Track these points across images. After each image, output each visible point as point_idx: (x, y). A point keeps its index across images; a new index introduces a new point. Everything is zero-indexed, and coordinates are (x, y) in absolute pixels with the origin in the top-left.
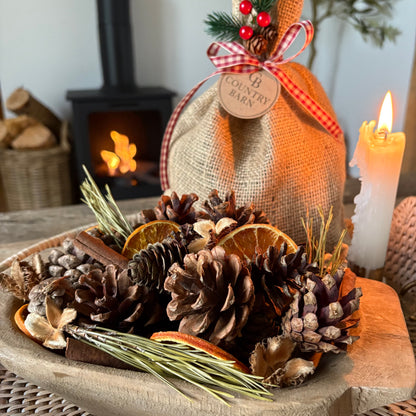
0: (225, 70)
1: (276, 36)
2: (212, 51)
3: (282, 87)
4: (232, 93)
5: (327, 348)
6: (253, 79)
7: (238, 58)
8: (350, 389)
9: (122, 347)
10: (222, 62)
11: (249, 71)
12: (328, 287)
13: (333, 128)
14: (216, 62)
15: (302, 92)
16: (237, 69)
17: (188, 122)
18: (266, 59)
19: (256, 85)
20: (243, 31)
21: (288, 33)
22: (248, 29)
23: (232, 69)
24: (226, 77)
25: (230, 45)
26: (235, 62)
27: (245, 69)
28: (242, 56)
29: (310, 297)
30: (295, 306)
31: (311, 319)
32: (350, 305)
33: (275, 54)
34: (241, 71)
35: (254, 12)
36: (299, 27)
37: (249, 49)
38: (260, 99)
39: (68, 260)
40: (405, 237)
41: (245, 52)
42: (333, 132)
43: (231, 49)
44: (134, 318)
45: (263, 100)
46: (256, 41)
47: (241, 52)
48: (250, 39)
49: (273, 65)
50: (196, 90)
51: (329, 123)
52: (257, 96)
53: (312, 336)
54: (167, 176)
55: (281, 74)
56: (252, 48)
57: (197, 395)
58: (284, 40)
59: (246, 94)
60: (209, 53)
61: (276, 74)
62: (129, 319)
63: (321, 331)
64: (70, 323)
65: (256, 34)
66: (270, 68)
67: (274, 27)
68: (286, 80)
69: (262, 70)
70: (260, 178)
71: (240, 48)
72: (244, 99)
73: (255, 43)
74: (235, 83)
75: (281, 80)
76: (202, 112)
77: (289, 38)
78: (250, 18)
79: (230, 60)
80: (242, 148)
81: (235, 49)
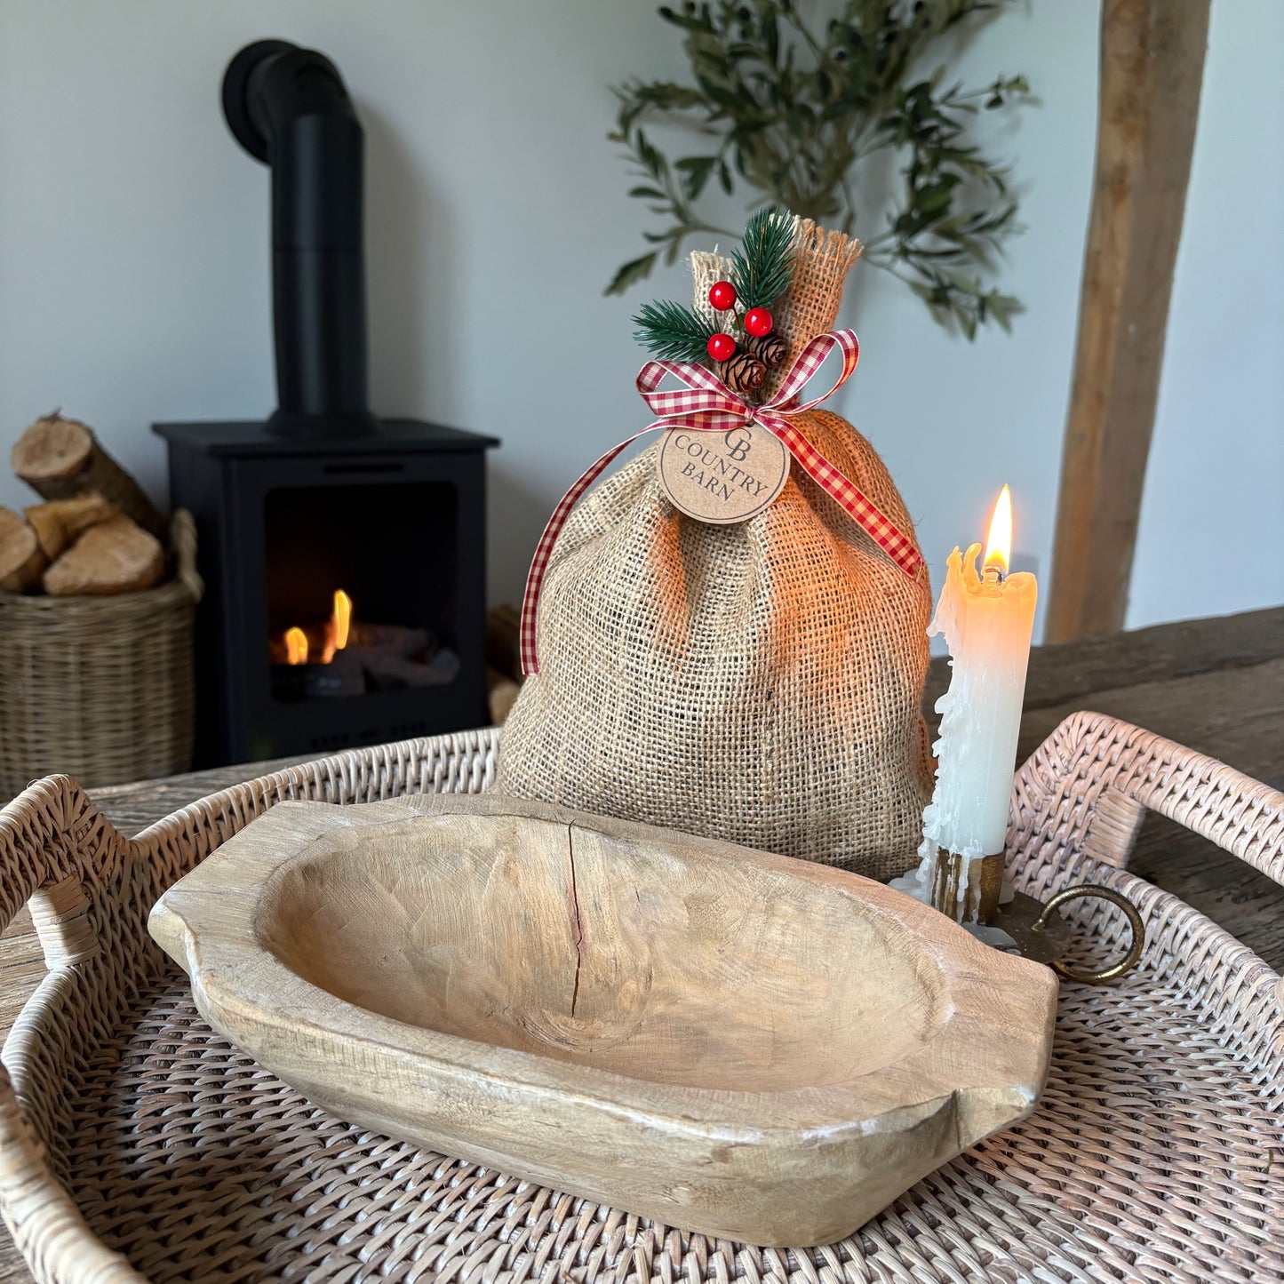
0: (674, 421)
1: (784, 357)
2: (648, 380)
3: (793, 461)
4: (688, 469)
6: (733, 441)
7: (704, 399)
10: (669, 403)
11: (724, 425)
13: (903, 552)
14: (655, 404)
15: (834, 473)
16: (700, 419)
17: (588, 528)
18: (762, 403)
19: (739, 454)
20: (717, 344)
21: (808, 351)
22: (727, 340)
23: (690, 420)
24: (676, 434)
25: (686, 369)
26: (695, 406)
27: (717, 420)
28: (711, 393)
33: (782, 394)
34: (707, 425)
35: (739, 305)
36: (830, 342)
37: (727, 380)
38: (746, 484)
40: (1066, 803)
41: (719, 386)
42: (902, 562)
43: (688, 378)
45: (754, 487)
46: (743, 364)
47: (710, 386)
48: (730, 360)
49: (775, 415)
50: (609, 459)
51: (894, 542)
52: (740, 479)
54: (533, 643)
55: (791, 435)
56: (732, 380)
58: (800, 365)
59: (717, 474)
60: (639, 383)
61: (781, 434)
65: (740, 350)
66: (769, 422)
67: (775, 337)
68: (801, 448)
69: (751, 424)
70: (743, 648)
71: (707, 377)
72: (712, 484)
73: (739, 370)
74: (695, 449)
75: (793, 447)
76: (622, 506)
77: (811, 361)
78: (729, 318)
79: (686, 401)
80: (705, 586)
81: (697, 377)
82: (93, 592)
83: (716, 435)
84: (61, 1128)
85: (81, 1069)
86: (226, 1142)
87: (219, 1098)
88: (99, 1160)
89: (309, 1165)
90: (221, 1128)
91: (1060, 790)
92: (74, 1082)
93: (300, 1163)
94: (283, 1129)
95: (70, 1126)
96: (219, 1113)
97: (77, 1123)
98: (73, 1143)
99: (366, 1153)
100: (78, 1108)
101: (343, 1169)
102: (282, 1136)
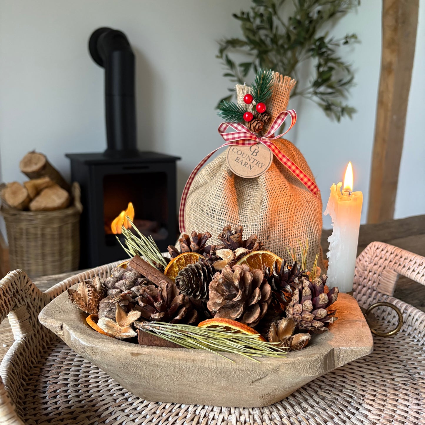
0: (232, 143)
1: (270, 120)
2: (222, 129)
3: (274, 156)
4: (237, 159)
5: (318, 324)
6: (253, 149)
7: (242, 135)
8: (333, 349)
9: (177, 332)
10: (230, 137)
11: (249, 144)
12: (318, 285)
13: (312, 187)
14: (225, 137)
15: (288, 160)
16: (241, 142)
17: (202, 181)
18: (262, 136)
19: (255, 154)
20: (247, 115)
21: (279, 117)
22: (250, 114)
23: (237, 143)
24: (232, 147)
25: (235, 125)
26: (239, 137)
27: (247, 142)
28: (245, 133)
29: (307, 291)
30: (297, 297)
31: (308, 304)
32: (332, 297)
33: (269, 133)
34: (243, 144)
35: (254, 102)
36: (286, 114)
37: (250, 128)
38: (258, 164)
39: (124, 284)
40: (371, 274)
41: (248, 130)
42: (312, 190)
43: (236, 128)
44: (181, 316)
45: (260, 165)
46: (256, 122)
47: (244, 130)
48: (251, 121)
49: (267, 140)
50: (209, 157)
51: (309, 183)
52: (255, 162)
53: (308, 316)
54: (183, 222)
55: (273, 147)
56: (252, 128)
57: (236, 359)
58: (275, 122)
59: (247, 161)
60: (219, 130)
61: (269, 146)
62: (178, 318)
63: (314, 312)
64: (136, 321)
65: (254, 118)
66: (265, 142)
67: (267, 112)
68: (276, 151)
69: (259, 143)
70: (258, 221)
71: (243, 127)
72: (245, 164)
73: (255, 124)
74: (239, 152)
75: (273, 151)
76: (213, 173)
77: (279, 121)
78: (251, 107)
79: (236, 136)
80: (244, 200)
81: (240, 128)
82: (46, 210)
83: (247, 147)
84: (20, 398)
85: (27, 375)
86: (80, 401)
87: (77, 385)
88: (34, 409)
89: (111, 409)
90: (78, 396)
91: (368, 269)
92: (25, 380)
93: (107, 409)
94: (101, 396)
95: (23, 396)
96: (77, 391)
97: (26, 396)
98: (25, 403)
99: (131, 404)
100: (26, 390)
101: (123, 411)
102: (100, 399)
